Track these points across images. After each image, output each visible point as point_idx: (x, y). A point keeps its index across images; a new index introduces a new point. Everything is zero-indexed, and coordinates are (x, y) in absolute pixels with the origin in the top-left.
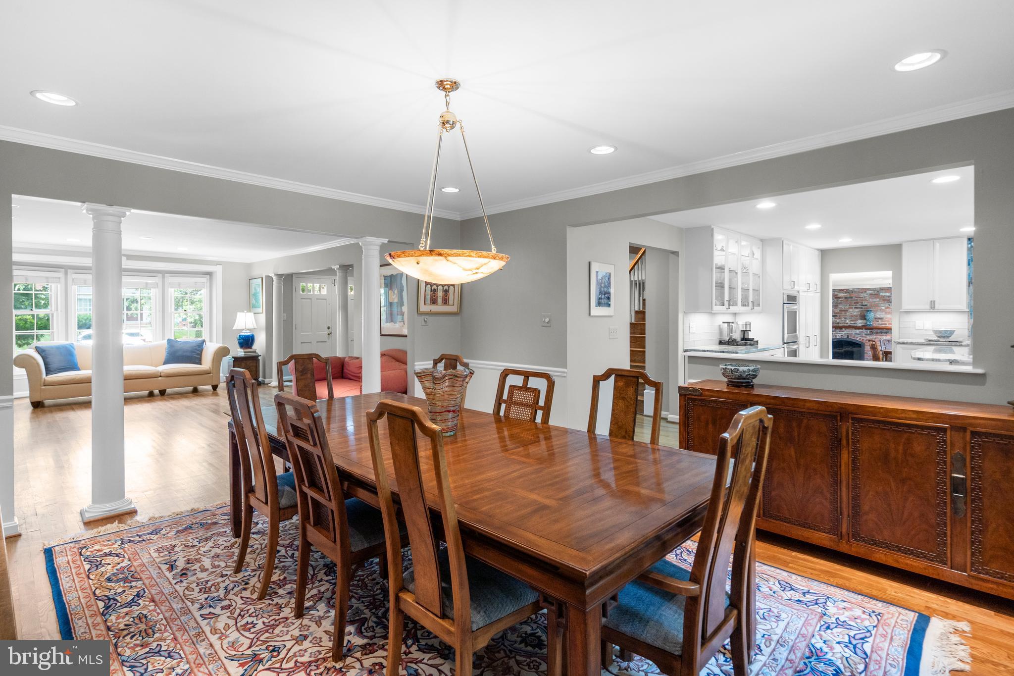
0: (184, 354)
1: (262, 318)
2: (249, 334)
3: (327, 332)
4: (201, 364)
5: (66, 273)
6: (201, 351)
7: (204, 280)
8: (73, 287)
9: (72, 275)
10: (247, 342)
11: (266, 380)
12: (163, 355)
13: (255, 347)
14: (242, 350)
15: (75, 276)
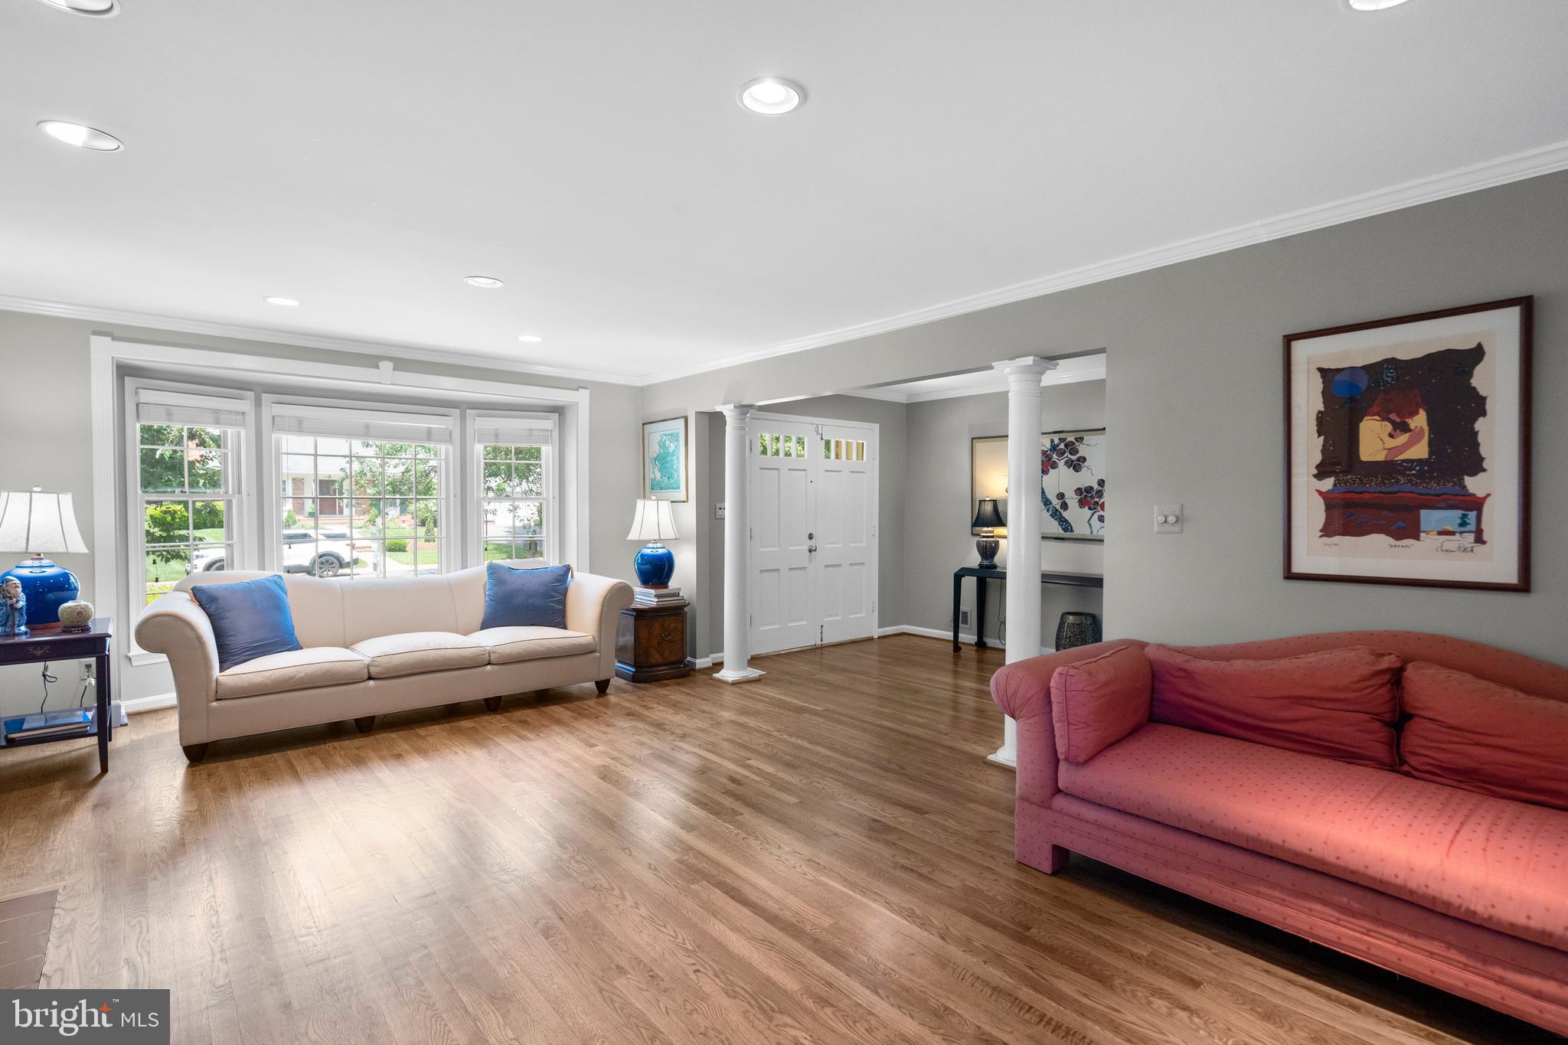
0: (531, 601)
1: (689, 514)
2: (661, 551)
3: (808, 544)
4: (565, 628)
5: (258, 403)
6: (565, 592)
7: (549, 423)
8: (273, 436)
9: (272, 408)
10: (657, 571)
11: (698, 661)
12: (478, 605)
13: (673, 584)
14: (653, 591)
15: (278, 410)
